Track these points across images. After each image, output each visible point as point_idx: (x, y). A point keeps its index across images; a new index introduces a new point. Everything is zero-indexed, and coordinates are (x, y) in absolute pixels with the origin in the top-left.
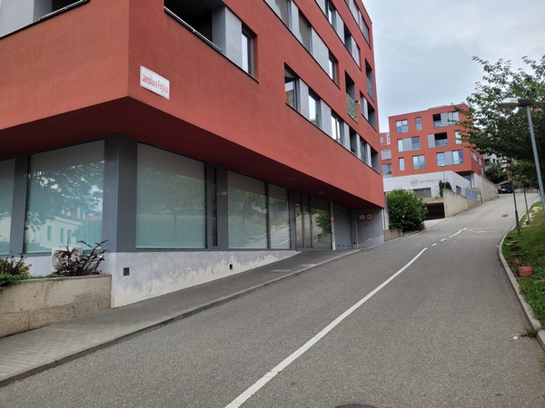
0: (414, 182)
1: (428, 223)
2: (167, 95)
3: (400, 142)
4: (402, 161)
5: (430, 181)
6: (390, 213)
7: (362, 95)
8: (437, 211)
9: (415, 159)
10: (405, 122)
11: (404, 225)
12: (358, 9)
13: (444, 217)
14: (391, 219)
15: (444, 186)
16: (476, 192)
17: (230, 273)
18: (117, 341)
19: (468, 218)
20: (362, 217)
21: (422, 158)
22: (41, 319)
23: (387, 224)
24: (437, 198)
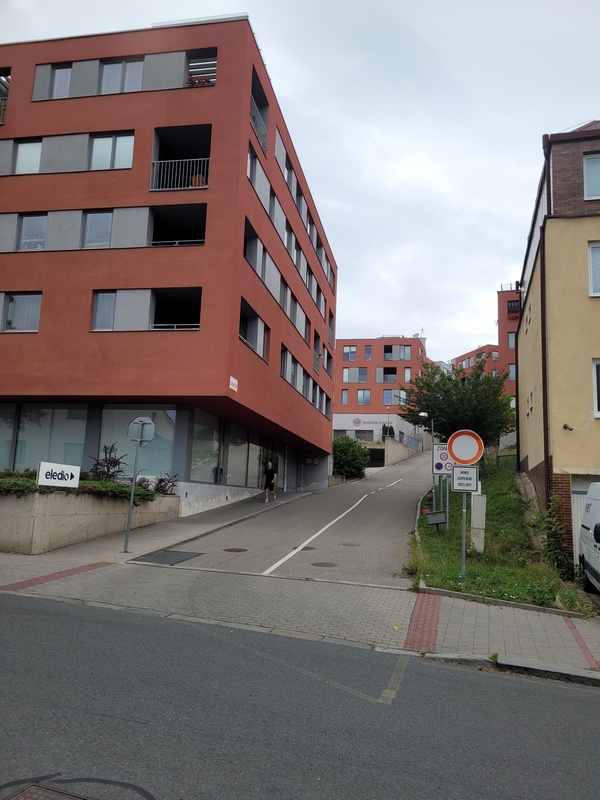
0: (357, 422)
1: (369, 471)
2: (236, 390)
3: (346, 371)
4: (345, 394)
5: (374, 423)
6: (335, 459)
7: (324, 346)
8: (377, 457)
9: (360, 393)
10: (354, 349)
11: (346, 472)
12: (328, 261)
13: (383, 465)
14: (335, 464)
15: (388, 432)
16: (418, 440)
17: (226, 503)
18: (216, 530)
19: (406, 469)
20: (309, 461)
21: (368, 393)
22: (159, 518)
23: (332, 469)
24: (378, 443)
